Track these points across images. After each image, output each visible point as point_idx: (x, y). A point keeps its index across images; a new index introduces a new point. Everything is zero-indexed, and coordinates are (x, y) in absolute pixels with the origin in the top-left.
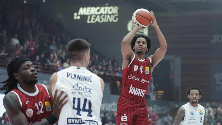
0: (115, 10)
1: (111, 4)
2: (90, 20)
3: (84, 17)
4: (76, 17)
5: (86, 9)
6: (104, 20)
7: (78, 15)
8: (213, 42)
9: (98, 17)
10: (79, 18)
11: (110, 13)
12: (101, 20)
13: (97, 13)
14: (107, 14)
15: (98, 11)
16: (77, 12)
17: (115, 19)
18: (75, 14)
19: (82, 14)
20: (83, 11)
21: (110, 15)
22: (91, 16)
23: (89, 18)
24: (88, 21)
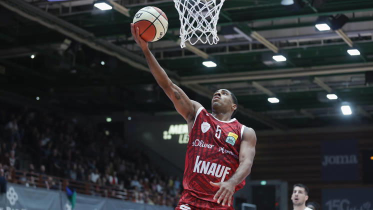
2: (183, 140)
3: (175, 137)
4: (167, 136)
5: (178, 128)
7: (168, 134)
8: (325, 164)
10: (169, 137)
16: (167, 130)
18: (165, 133)
19: (173, 133)
20: (174, 129)
22: (183, 135)
23: (181, 137)
24: (181, 142)
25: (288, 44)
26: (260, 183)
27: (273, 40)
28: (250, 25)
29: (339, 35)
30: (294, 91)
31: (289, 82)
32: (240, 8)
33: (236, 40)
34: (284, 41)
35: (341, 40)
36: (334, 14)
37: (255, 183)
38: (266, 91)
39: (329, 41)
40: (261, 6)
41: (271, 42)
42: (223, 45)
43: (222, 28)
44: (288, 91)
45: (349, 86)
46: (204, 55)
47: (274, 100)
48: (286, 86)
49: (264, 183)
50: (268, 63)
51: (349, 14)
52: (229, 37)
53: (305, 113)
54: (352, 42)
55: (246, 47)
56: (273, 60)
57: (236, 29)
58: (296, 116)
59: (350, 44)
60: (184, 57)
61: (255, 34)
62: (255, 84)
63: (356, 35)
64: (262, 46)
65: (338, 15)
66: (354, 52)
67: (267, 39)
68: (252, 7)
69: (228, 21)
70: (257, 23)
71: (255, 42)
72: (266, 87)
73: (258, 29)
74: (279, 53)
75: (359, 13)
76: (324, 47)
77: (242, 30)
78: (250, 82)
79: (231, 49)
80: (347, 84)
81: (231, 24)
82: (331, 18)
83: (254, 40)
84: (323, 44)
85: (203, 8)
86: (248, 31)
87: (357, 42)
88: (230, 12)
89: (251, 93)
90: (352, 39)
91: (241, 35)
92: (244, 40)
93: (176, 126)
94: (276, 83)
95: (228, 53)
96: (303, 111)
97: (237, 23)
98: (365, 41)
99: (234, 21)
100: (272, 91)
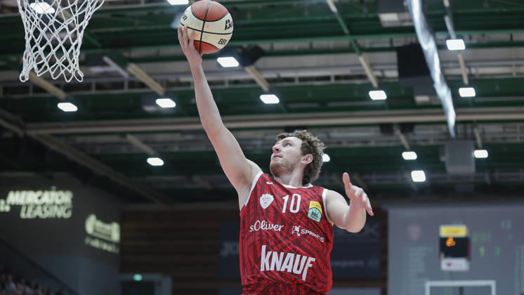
0: (66, 197)
1: (61, 187)
2: (26, 213)
3: (16, 208)
4: (4, 207)
5: (20, 196)
6: (48, 214)
7: (6, 204)
8: (224, 253)
9: (39, 208)
10: (8, 209)
11: (58, 202)
12: (43, 213)
13: (37, 201)
14: (54, 204)
15: (40, 198)
17: (66, 212)
18: (2, 202)
19: (13, 203)
20: (15, 198)
21: (59, 206)
22: (27, 206)
23: (23, 209)
24: (23, 215)
25: (179, 84)
26: (143, 278)
27: (159, 77)
28: (126, 54)
29: (250, 73)
30: (185, 150)
31: (177, 137)
32: (113, 30)
33: (105, 74)
34: (173, 79)
35: (253, 82)
36: (245, 44)
37: (126, 277)
38: (146, 148)
39: (236, 82)
40: (143, 28)
41: (156, 80)
42: (88, 81)
43: (87, 56)
44: (176, 149)
45: (263, 145)
46: (60, 93)
47: (156, 162)
48: (172, 142)
49: (138, 277)
50: (149, 109)
51: (265, 45)
52: (96, 70)
53: (200, 182)
54: (267, 84)
55: (119, 85)
56: (157, 105)
57: (106, 59)
58: (187, 186)
59: (265, 87)
60: (31, 95)
61: (133, 68)
62: (130, 138)
63: (273, 75)
64: (142, 85)
65: (250, 46)
66: (270, 99)
67: (150, 75)
68: (130, 28)
69: (96, 47)
70: (137, 52)
71: (132, 79)
72: (146, 142)
73: (137, 61)
74: (166, 96)
75: (280, 45)
76: (228, 89)
77: (115, 60)
78: (123, 134)
79: (99, 87)
80: (259, 143)
81: (99, 51)
82: (240, 50)
83: (131, 75)
84: (227, 86)
85: (61, 28)
86: (123, 63)
87: (275, 85)
88: (98, 34)
89: (124, 150)
90: (269, 81)
91: (113, 67)
92: (117, 75)
93: (18, 194)
94: (160, 137)
95: (93, 92)
96: (196, 178)
97: (108, 50)
98: (286, 84)
99: (104, 47)
100: (154, 148)
